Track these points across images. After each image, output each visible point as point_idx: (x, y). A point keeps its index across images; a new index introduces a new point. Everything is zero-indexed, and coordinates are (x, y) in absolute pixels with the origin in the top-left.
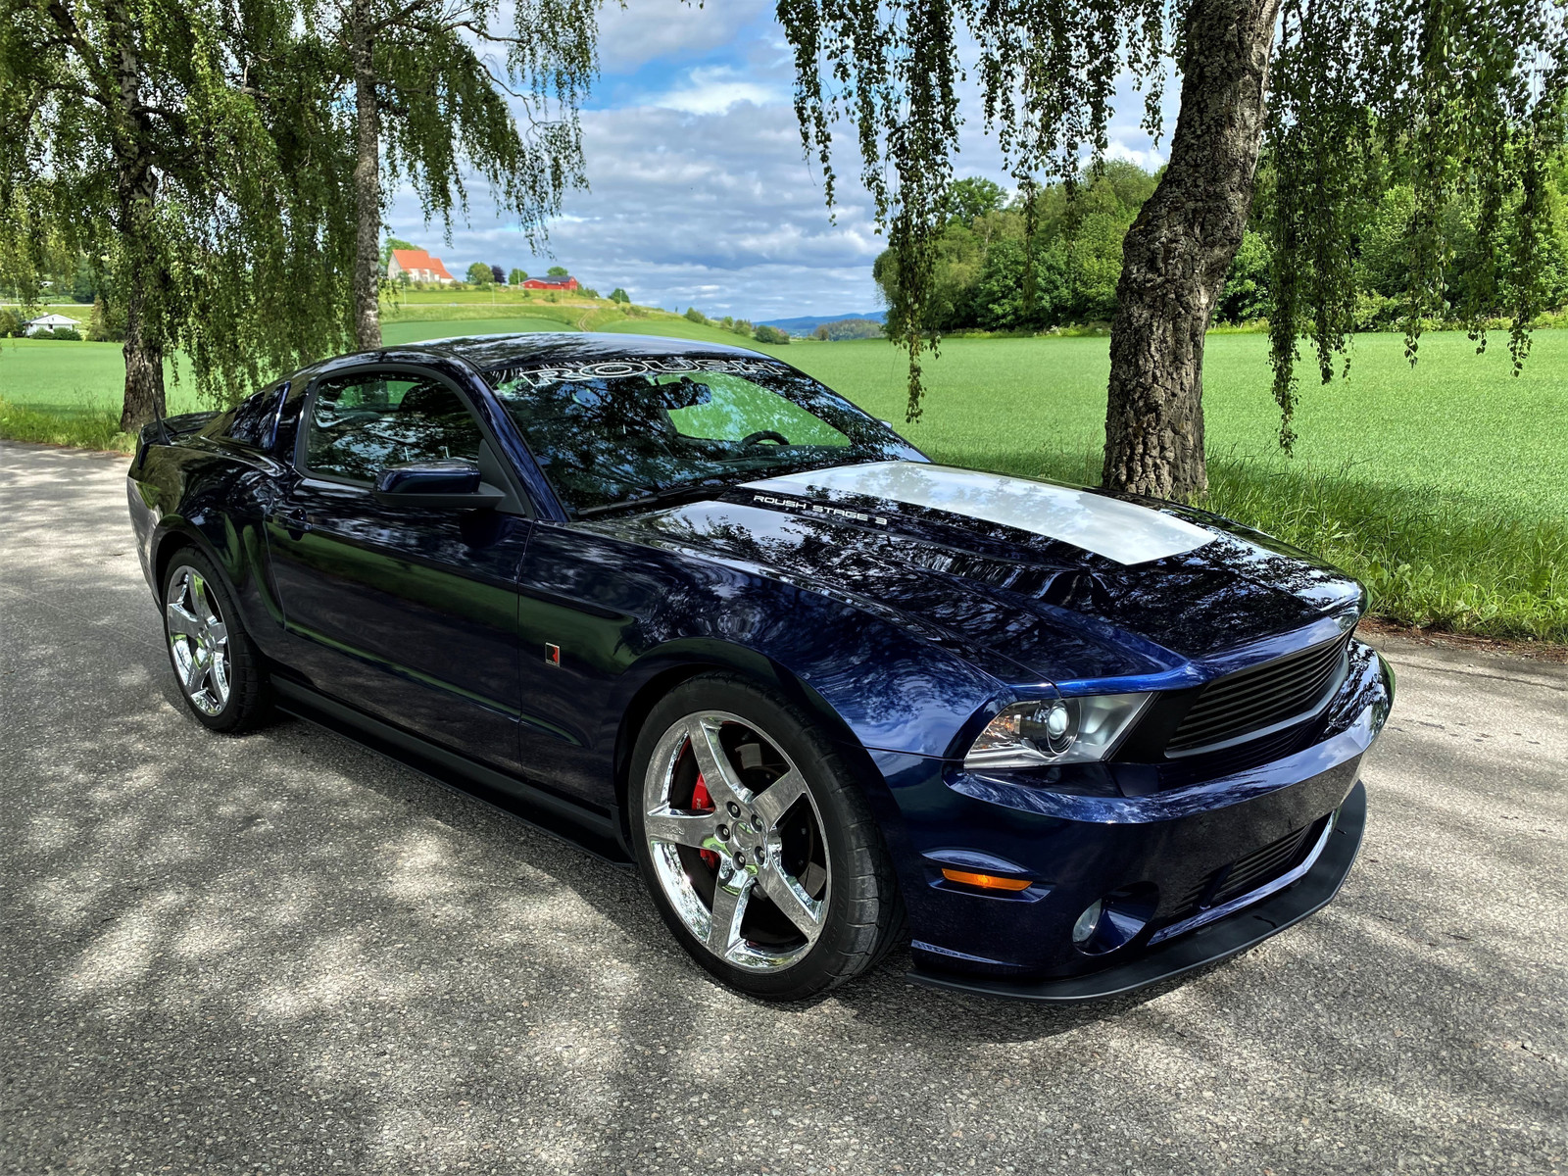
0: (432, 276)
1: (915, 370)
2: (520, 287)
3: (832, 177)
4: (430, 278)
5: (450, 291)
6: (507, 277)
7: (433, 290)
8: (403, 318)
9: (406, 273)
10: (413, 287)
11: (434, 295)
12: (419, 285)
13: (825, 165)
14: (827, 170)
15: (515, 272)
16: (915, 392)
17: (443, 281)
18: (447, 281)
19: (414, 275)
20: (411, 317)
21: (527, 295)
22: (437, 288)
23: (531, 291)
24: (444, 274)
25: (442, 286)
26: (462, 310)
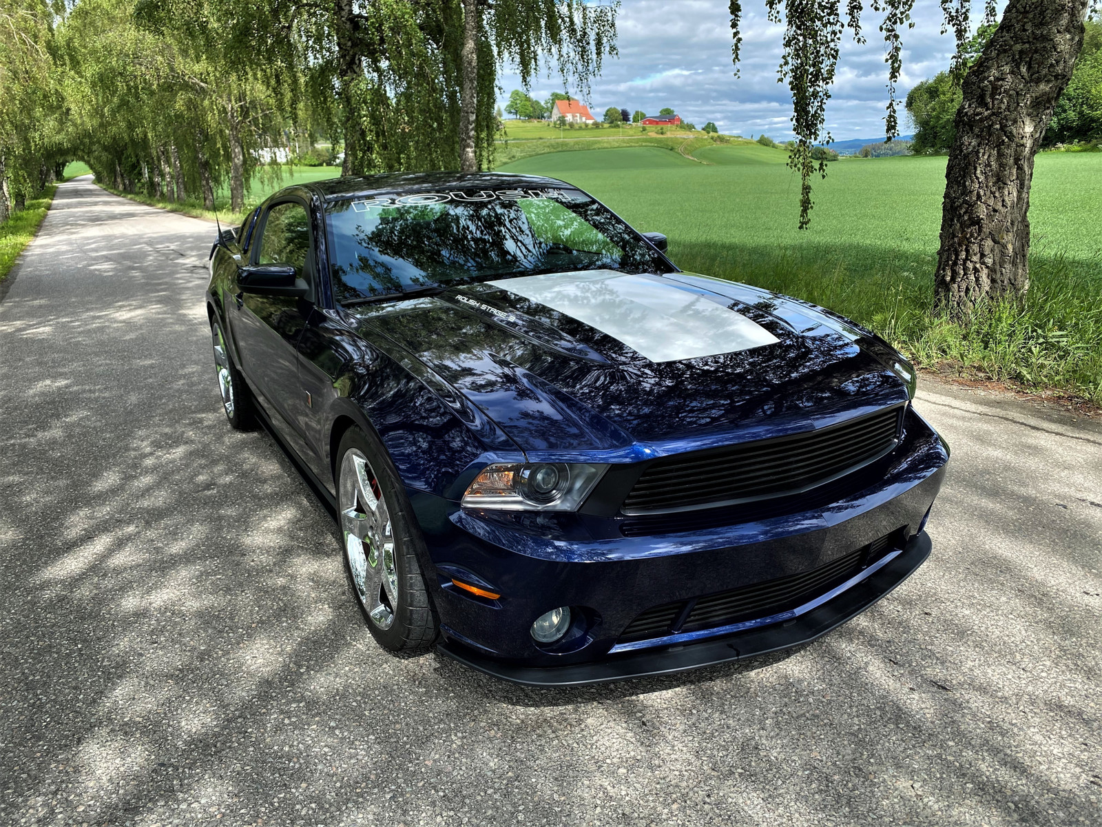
0: (581, 118)
1: (806, 189)
2: (640, 124)
3: (739, 40)
4: (580, 120)
5: (592, 128)
6: (631, 117)
7: (581, 128)
8: (560, 149)
9: (564, 117)
10: (567, 127)
11: (581, 132)
12: (571, 125)
13: (735, 30)
14: (736, 34)
15: (637, 113)
16: (806, 205)
17: (588, 122)
18: (590, 122)
19: (569, 118)
20: (565, 148)
21: (644, 129)
22: (583, 126)
23: (648, 127)
24: (589, 117)
25: (587, 125)
26: (599, 142)
